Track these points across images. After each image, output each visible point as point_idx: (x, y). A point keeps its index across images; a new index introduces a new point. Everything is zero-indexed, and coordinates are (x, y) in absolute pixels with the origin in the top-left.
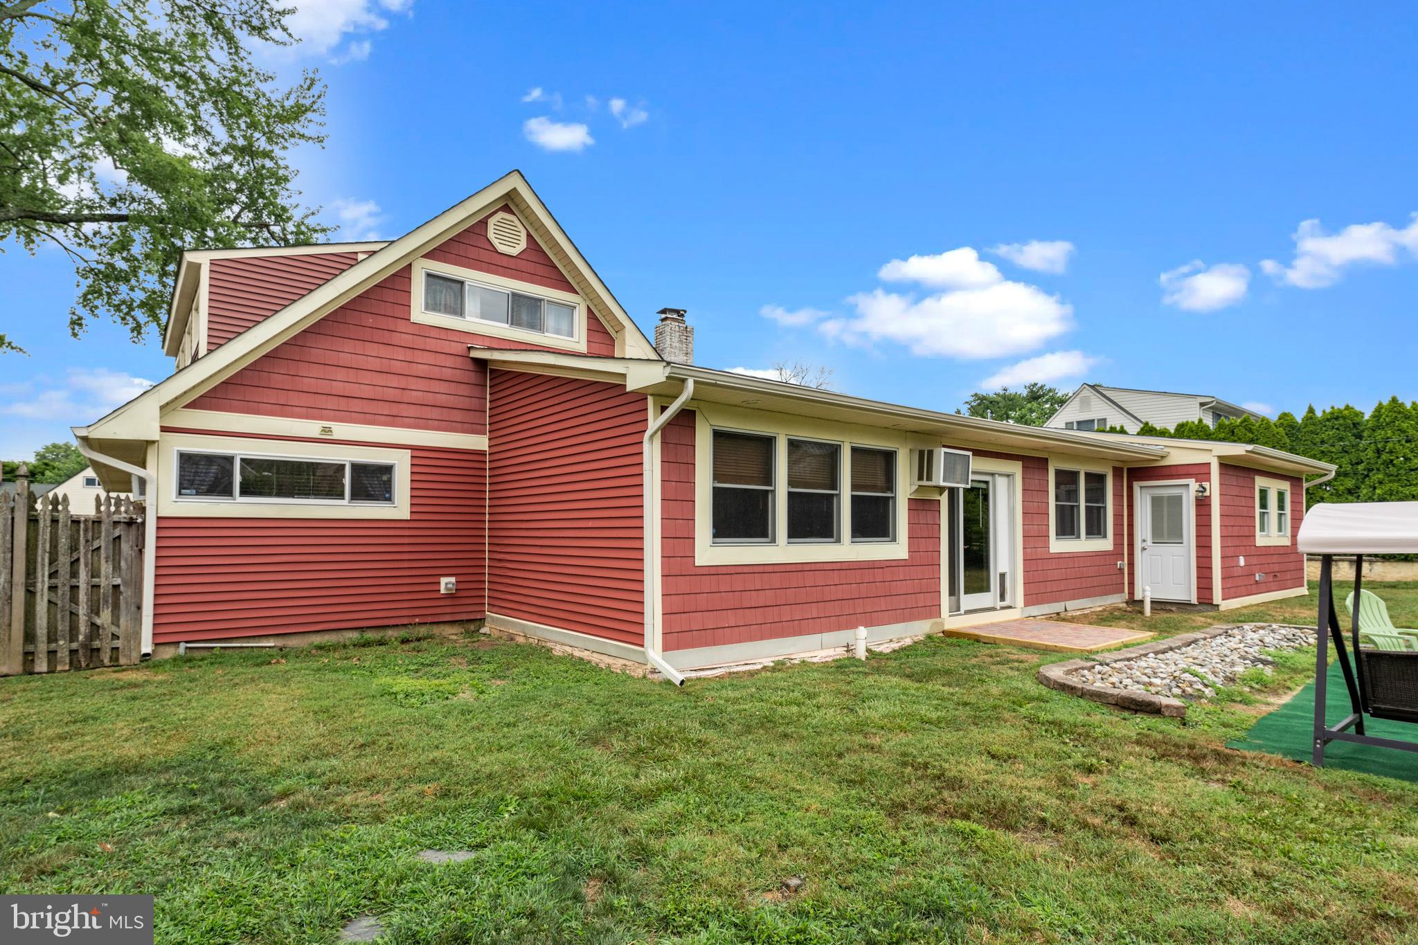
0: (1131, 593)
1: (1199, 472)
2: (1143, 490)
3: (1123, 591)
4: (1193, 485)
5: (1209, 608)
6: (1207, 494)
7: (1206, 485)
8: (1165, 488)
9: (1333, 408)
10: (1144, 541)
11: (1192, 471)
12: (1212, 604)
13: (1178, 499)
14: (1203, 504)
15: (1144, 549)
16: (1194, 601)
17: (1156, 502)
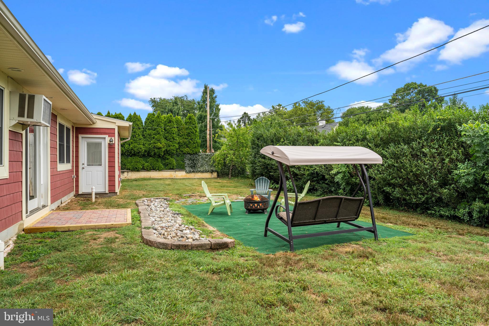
0: (77, 191)
1: (110, 132)
2: (83, 139)
3: (73, 191)
4: (108, 138)
5: (113, 194)
6: (113, 142)
7: (113, 138)
8: (94, 138)
9: (116, 113)
10: (83, 164)
11: (107, 131)
12: (114, 192)
13: (99, 144)
14: (111, 147)
15: (83, 168)
16: (107, 192)
17: (89, 145)
